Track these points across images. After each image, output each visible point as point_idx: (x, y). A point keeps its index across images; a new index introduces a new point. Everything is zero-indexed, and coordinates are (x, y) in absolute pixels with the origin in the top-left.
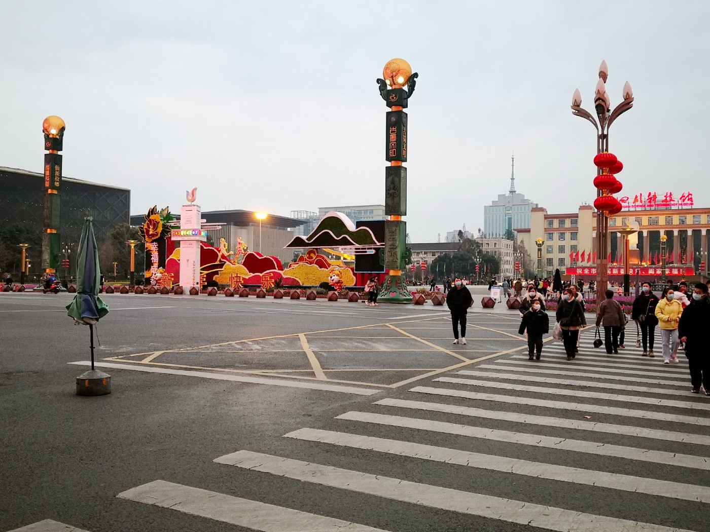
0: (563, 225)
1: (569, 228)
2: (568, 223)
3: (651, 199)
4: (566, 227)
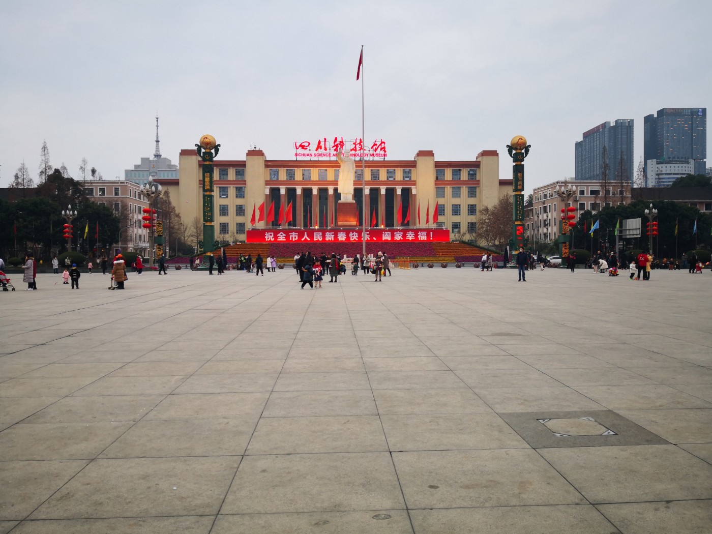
0: (225, 177)
1: (233, 181)
2: (231, 174)
3: (337, 146)
4: (229, 179)
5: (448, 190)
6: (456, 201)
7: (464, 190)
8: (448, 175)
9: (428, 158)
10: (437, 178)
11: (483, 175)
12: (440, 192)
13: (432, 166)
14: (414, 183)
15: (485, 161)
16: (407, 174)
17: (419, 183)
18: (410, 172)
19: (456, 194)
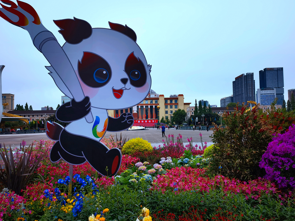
5: (169, 106)
6: (171, 109)
7: (174, 106)
8: (169, 102)
9: (162, 97)
10: (165, 103)
11: (179, 102)
12: (166, 107)
13: (164, 99)
14: (158, 104)
15: (179, 98)
16: (156, 102)
17: (160, 104)
18: (157, 101)
19: (171, 107)
